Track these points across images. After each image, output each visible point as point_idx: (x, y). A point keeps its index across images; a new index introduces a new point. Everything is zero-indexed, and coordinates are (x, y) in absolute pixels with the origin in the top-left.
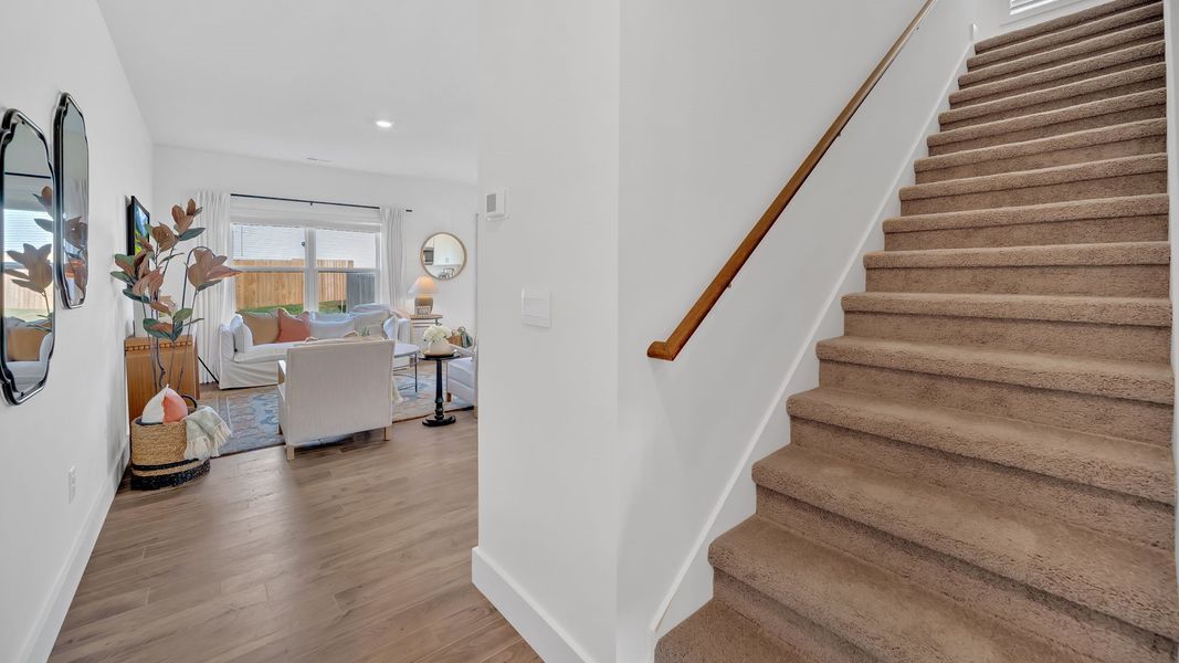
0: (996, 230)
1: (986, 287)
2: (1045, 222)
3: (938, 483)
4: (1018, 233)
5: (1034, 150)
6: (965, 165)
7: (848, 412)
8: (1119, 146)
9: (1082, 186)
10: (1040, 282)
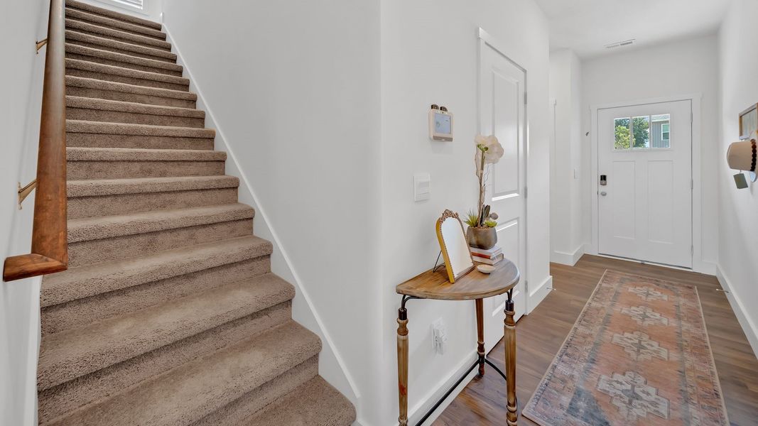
0: (141, 138)
1: (149, 173)
2: (167, 136)
3: (183, 295)
4: (153, 141)
5: (141, 92)
6: (96, 89)
7: (116, 277)
8: (179, 102)
9: (173, 119)
10: (177, 170)
